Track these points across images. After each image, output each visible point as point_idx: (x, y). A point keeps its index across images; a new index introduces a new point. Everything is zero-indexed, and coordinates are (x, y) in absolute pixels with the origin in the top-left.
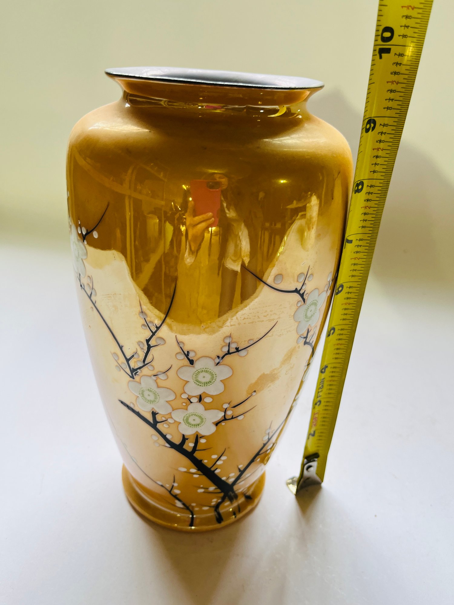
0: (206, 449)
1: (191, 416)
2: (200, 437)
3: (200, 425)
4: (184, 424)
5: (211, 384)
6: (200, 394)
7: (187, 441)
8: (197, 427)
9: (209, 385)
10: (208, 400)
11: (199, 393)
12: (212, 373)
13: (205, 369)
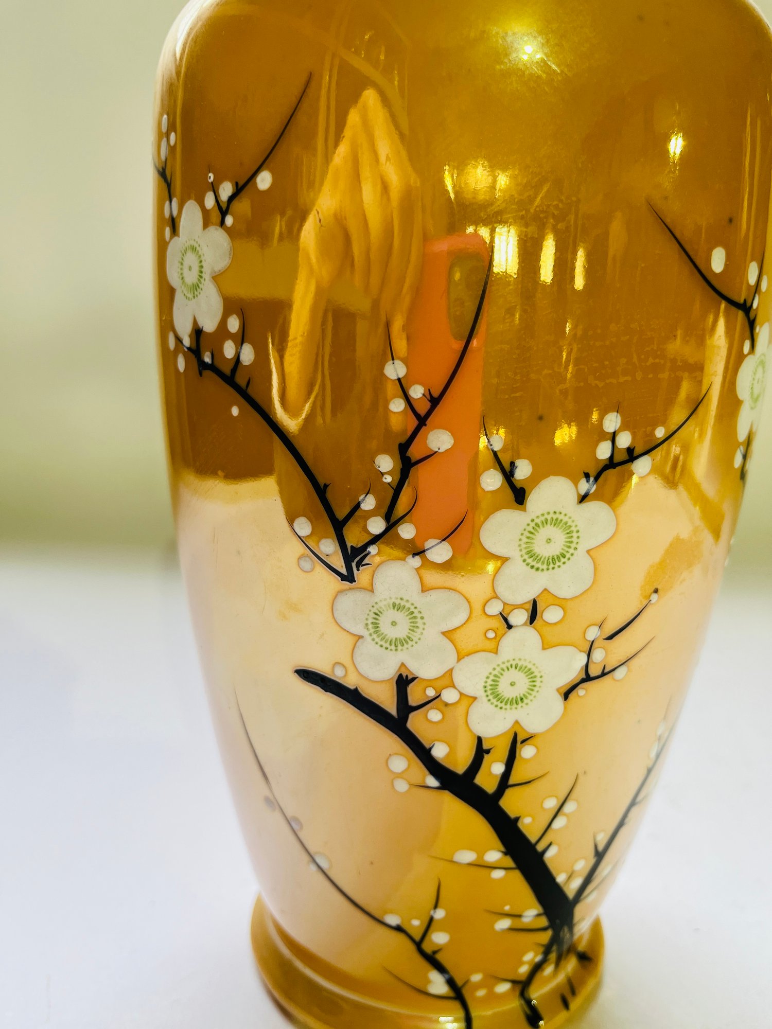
0: (534, 780)
1: (506, 673)
2: (523, 742)
3: (525, 701)
4: (485, 699)
5: (564, 563)
6: (533, 598)
7: (486, 757)
8: (519, 706)
9: (559, 567)
10: (551, 615)
11: (530, 597)
12: (570, 526)
13: (552, 515)
